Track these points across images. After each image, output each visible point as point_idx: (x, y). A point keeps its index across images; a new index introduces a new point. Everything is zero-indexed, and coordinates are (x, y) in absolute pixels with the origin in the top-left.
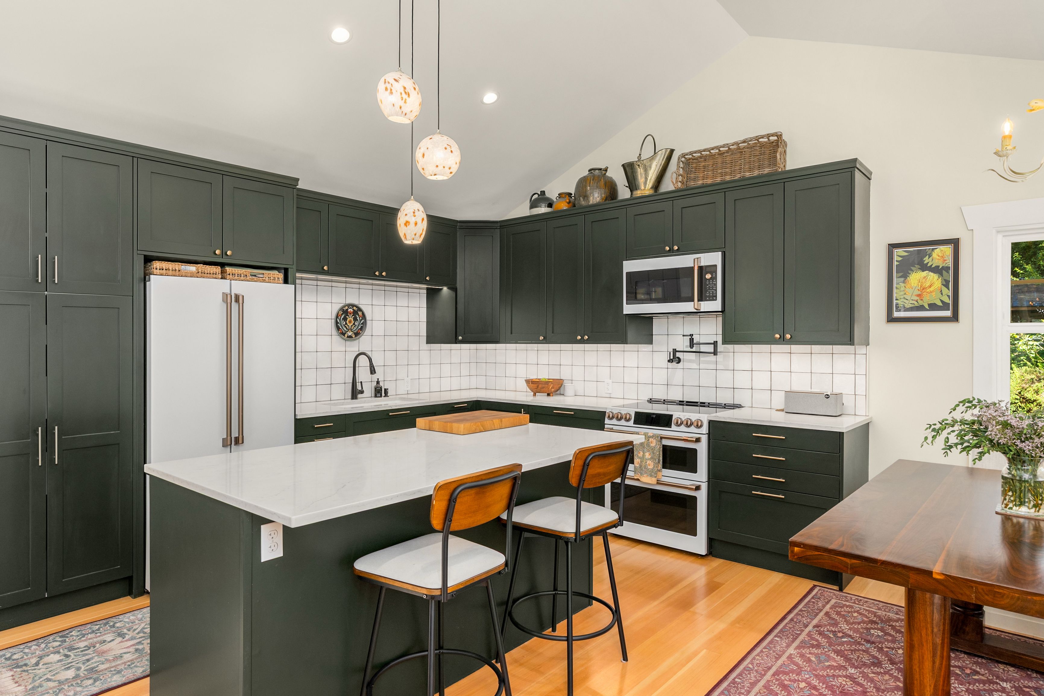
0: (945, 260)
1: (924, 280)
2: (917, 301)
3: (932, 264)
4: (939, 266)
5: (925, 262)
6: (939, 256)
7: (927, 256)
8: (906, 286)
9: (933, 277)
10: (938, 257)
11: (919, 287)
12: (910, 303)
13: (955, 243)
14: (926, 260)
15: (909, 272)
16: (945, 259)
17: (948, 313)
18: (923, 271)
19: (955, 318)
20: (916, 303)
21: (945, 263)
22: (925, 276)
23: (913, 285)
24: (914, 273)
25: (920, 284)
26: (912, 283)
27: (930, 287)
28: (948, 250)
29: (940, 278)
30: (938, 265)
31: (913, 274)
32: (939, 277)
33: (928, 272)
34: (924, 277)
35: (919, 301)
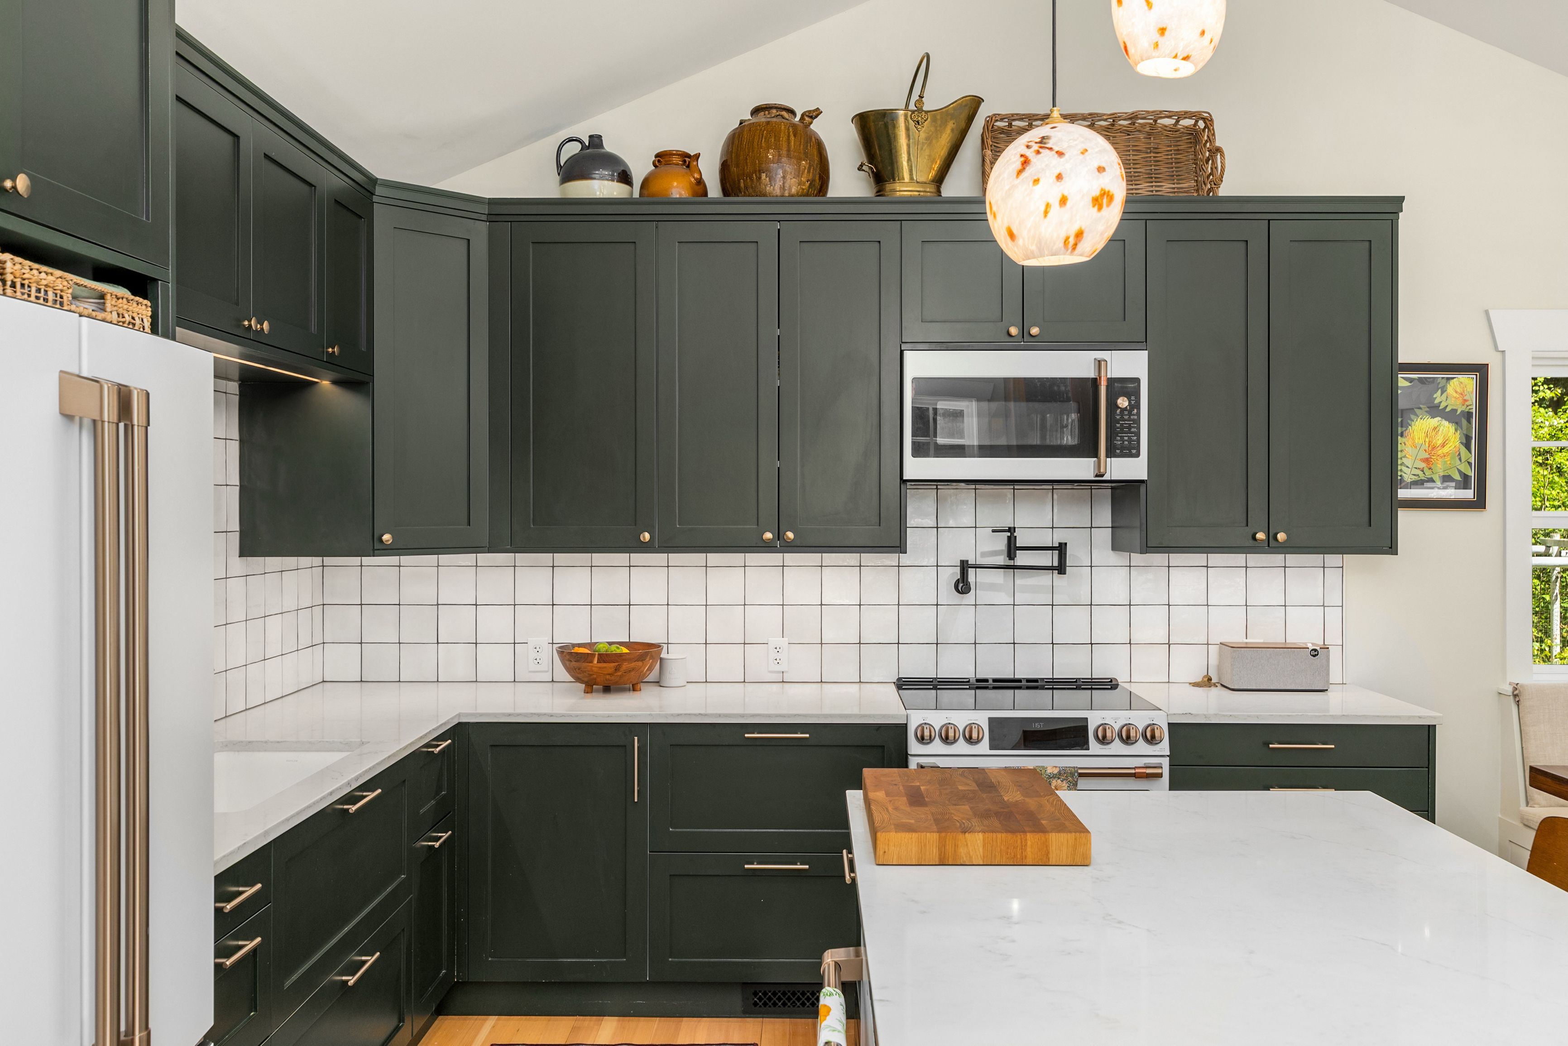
0: (1466, 401)
1: (1434, 433)
2: (1423, 471)
3: (1447, 406)
4: (1456, 410)
5: (1436, 401)
6: (1456, 392)
7: (1439, 391)
8: (1407, 443)
9: (1447, 429)
10: (1455, 395)
11: (1427, 445)
12: (1412, 473)
13: (1481, 371)
14: (1438, 398)
15: (1412, 416)
16: (1465, 398)
17: (1468, 494)
18: (1433, 417)
19: (1479, 503)
20: (1421, 473)
21: (1465, 406)
22: (1436, 426)
23: (1416, 442)
24: (1419, 420)
25: (1427, 440)
26: (1416, 437)
27: (1443, 445)
28: (1467, 383)
29: (1459, 432)
30: (1455, 408)
31: (1417, 421)
32: (1456, 430)
33: (1440, 419)
34: (1435, 428)
35: (1426, 470)
